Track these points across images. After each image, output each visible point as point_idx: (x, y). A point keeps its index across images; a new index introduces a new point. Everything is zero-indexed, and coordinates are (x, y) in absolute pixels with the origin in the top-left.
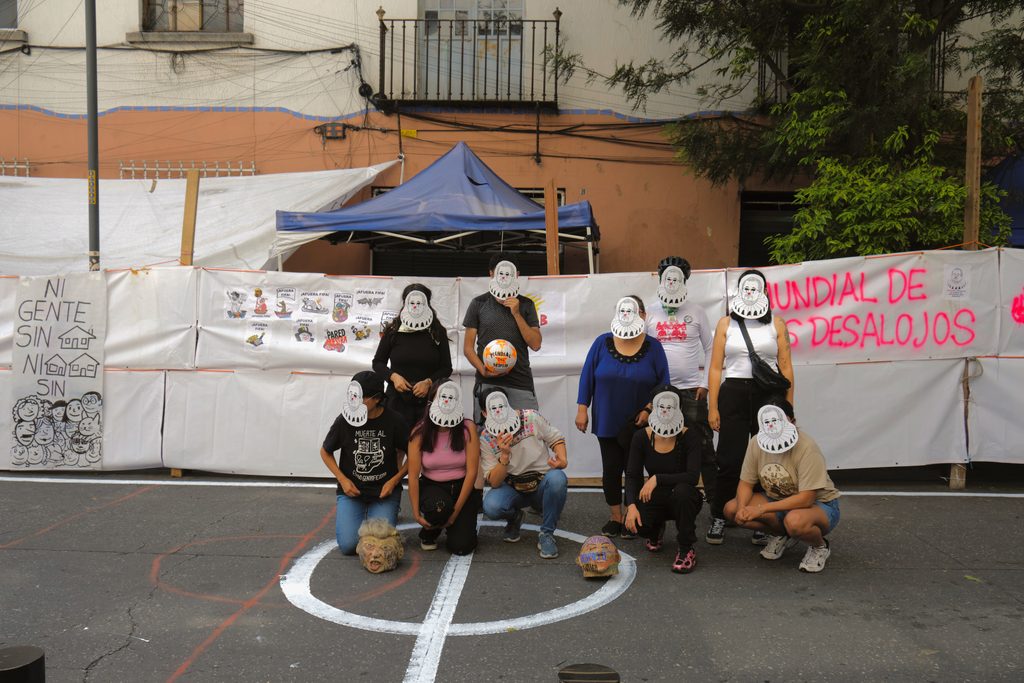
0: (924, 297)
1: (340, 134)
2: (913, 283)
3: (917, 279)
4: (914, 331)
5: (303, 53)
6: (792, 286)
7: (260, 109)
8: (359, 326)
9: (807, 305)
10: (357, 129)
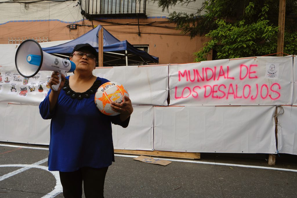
0: (256, 77)
1: (74, 27)
2: (251, 71)
3: (253, 69)
4: (251, 92)
6: (196, 72)
7: (51, 20)
8: (31, 87)
9: (203, 80)
10: (80, 26)
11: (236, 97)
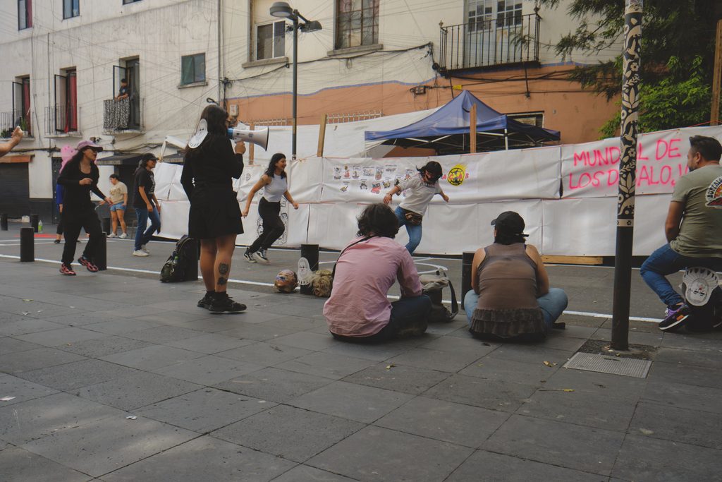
0: (679, 155)
1: (422, 91)
2: (672, 147)
3: (674, 145)
4: (672, 176)
5: (406, 51)
6: (597, 153)
7: (385, 82)
8: (386, 182)
9: (607, 163)
10: (431, 88)
11: (650, 182)
